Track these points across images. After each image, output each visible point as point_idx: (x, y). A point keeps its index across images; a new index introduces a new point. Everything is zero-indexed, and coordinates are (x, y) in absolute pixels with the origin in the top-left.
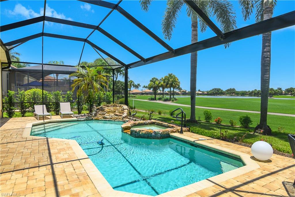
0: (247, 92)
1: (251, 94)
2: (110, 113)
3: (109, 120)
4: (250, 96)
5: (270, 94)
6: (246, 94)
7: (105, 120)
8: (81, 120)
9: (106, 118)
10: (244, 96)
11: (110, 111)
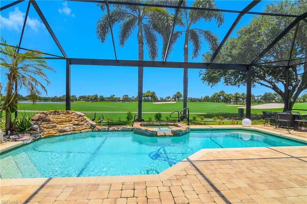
0: (49, 98)
1: (54, 99)
2: (65, 123)
3: (72, 134)
4: (52, 101)
5: (72, 100)
6: (48, 100)
7: (64, 135)
8: (28, 142)
9: (65, 131)
10: (47, 101)
11: (62, 121)
